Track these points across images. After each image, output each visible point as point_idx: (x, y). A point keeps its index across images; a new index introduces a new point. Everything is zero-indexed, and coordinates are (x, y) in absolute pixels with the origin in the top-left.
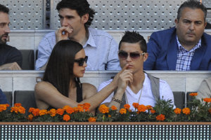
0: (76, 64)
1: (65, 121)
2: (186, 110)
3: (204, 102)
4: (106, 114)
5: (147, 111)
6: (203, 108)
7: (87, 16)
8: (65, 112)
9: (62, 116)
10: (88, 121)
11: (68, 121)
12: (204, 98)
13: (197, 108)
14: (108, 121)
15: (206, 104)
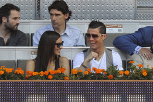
0: (56, 46)
1: (49, 79)
2: (127, 72)
3: (138, 67)
4: (76, 75)
5: (102, 73)
6: (137, 71)
7: (68, 15)
8: (49, 74)
9: (48, 76)
10: (64, 79)
11: (51, 79)
12: (138, 64)
13: (134, 71)
14: (77, 79)
15: (140, 68)
